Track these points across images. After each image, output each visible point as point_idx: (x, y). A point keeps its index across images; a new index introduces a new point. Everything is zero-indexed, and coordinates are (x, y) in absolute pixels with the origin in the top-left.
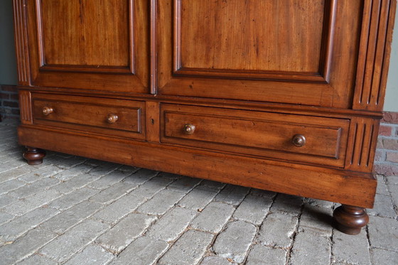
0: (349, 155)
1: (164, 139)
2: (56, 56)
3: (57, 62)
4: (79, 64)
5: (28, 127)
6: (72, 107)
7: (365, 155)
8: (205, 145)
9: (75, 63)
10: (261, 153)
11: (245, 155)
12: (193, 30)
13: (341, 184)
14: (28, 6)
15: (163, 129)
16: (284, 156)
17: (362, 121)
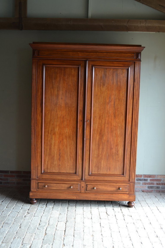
0: (130, 191)
1: (86, 191)
2: (49, 169)
3: (49, 171)
4: (58, 172)
5: (35, 192)
6: (55, 184)
7: (133, 190)
8: (98, 192)
9: (56, 172)
10: (112, 193)
11: (108, 193)
12: (94, 165)
13: (129, 197)
14: (38, 154)
15: (86, 189)
16: (117, 192)
17: (132, 184)
